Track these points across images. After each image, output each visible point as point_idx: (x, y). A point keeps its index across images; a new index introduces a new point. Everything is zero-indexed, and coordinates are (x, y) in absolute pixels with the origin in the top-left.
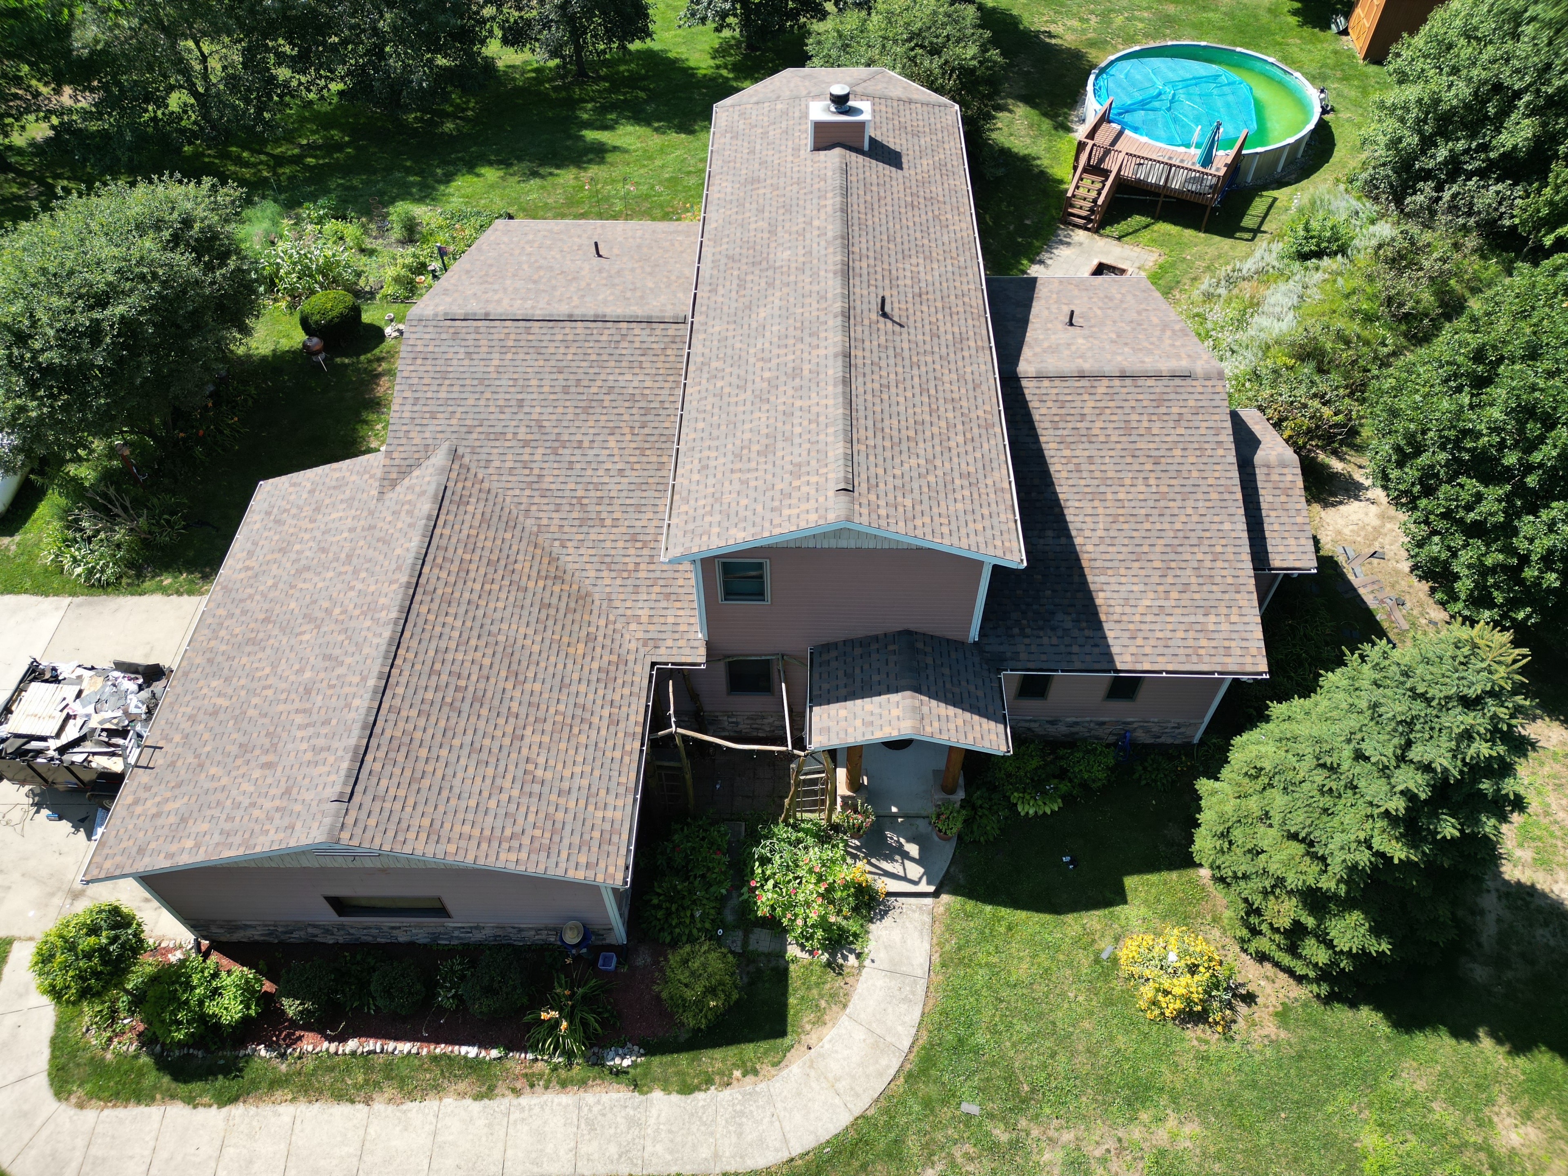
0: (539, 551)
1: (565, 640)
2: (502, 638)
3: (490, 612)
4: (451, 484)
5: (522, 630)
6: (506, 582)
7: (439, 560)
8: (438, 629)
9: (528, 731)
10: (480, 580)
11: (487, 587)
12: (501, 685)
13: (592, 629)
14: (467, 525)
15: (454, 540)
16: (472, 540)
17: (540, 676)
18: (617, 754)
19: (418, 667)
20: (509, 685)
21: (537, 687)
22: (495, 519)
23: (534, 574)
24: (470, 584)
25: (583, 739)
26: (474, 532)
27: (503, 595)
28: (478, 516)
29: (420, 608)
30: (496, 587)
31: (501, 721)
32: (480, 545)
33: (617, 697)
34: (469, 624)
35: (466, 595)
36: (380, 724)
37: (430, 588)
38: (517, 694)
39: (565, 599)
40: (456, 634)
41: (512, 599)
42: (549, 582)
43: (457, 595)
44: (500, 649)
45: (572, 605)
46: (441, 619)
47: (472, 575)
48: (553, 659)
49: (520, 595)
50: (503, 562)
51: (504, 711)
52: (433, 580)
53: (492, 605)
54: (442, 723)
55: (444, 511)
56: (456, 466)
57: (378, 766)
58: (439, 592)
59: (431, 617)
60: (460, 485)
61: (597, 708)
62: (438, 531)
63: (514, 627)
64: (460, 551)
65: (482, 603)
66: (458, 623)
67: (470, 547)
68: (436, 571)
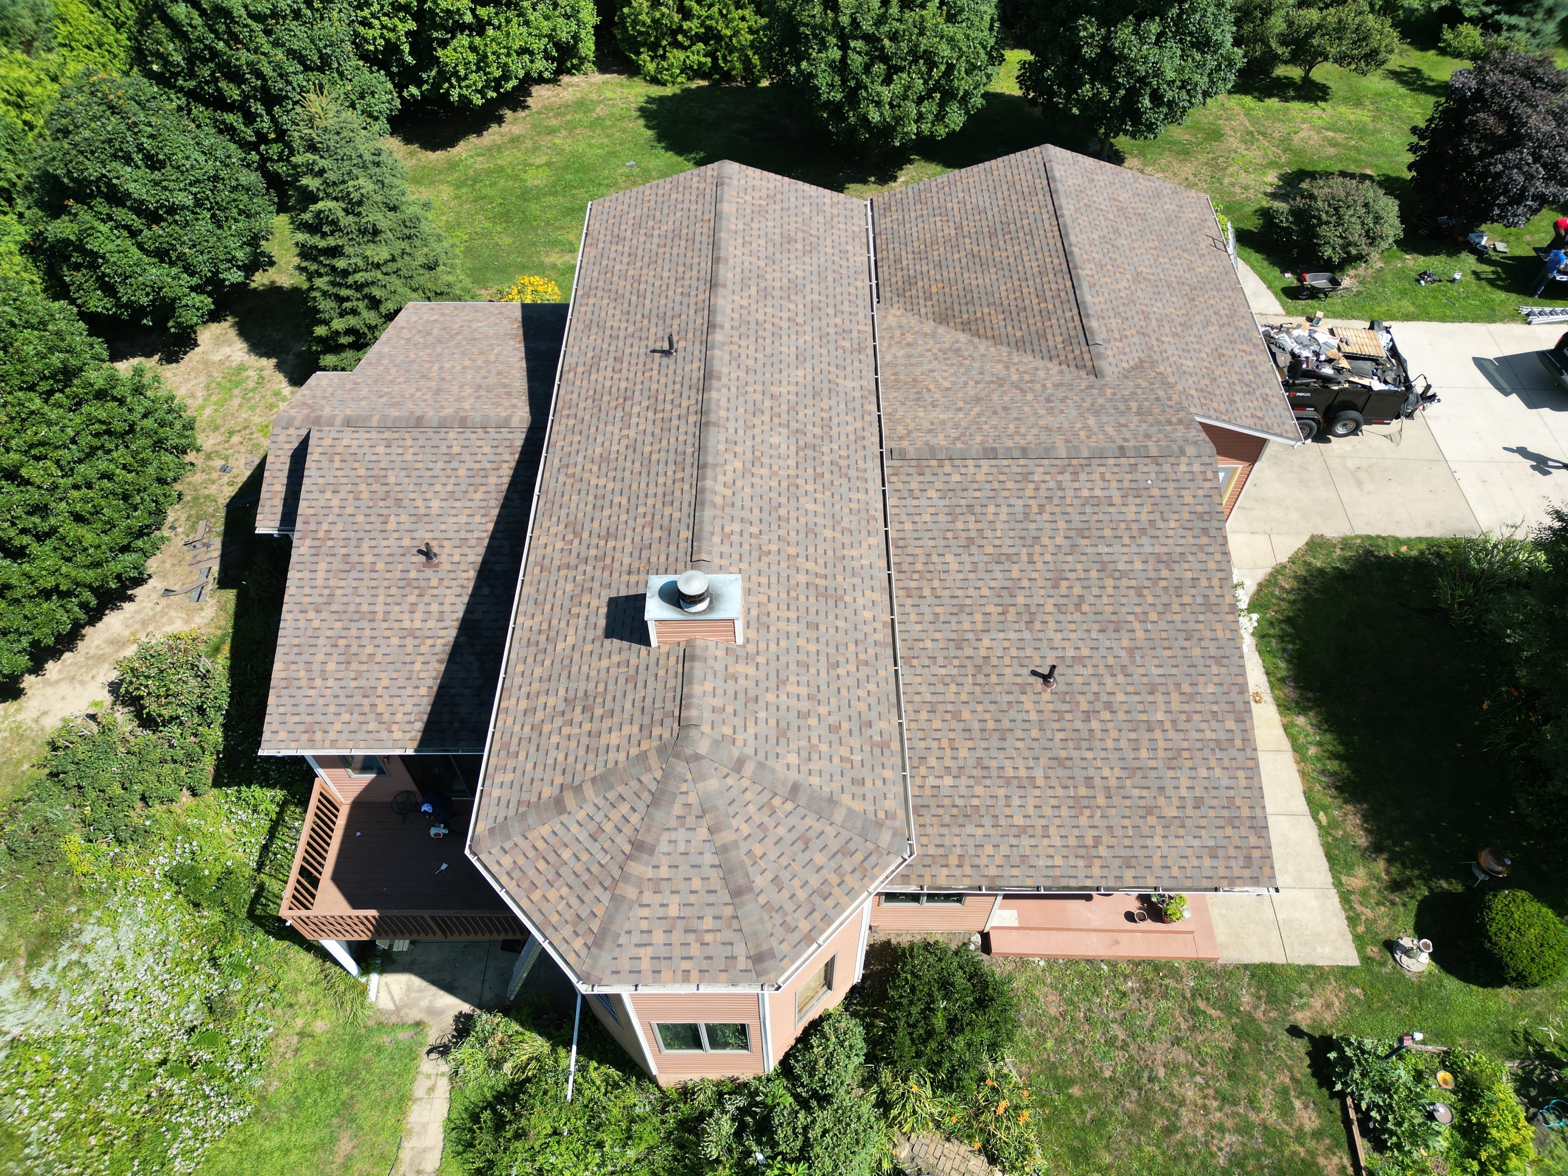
0: (989, 334)
1: (947, 290)
2: (993, 270)
3: (1009, 280)
4: (1085, 348)
5: (980, 281)
6: (1005, 303)
7: (1063, 294)
8: (1040, 256)
9: (953, 233)
10: (1026, 295)
11: (1018, 294)
12: (982, 248)
13: (929, 303)
14: (1055, 327)
15: (1059, 312)
16: (1046, 318)
17: (957, 263)
18: (891, 246)
19: (1041, 232)
20: (976, 249)
21: (956, 256)
22: (1035, 341)
23: (987, 318)
24: (1032, 290)
25: (916, 244)
26: (1047, 324)
27: (1004, 294)
28: (1049, 337)
29: (1058, 261)
30: (1012, 297)
31: (973, 230)
32: (1038, 318)
33: (899, 274)
34: (1020, 268)
35: (1031, 283)
36: (1048, 198)
37: (1059, 275)
38: (968, 247)
39: (957, 313)
40: (1026, 258)
41: (997, 295)
42: (972, 318)
43: (1038, 280)
44: (991, 263)
45: (950, 312)
46: (1041, 262)
47: (1033, 296)
48: (952, 275)
49: (991, 300)
50: (1014, 315)
51: (974, 236)
52: (1060, 280)
53: (1009, 285)
54: (1010, 214)
55: (1079, 328)
56: (1089, 364)
57: (1037, 181)
58: (1051, 276)
59: (1048, 260)
60: (1077, 352)
61: (911, 262)
62: (1075, 311)
63: (987, 280)
64: (1051, 307)
65: (1016, 283)
66: (1027, 265)
67: (1044, 313)
68: (1061, 287)
